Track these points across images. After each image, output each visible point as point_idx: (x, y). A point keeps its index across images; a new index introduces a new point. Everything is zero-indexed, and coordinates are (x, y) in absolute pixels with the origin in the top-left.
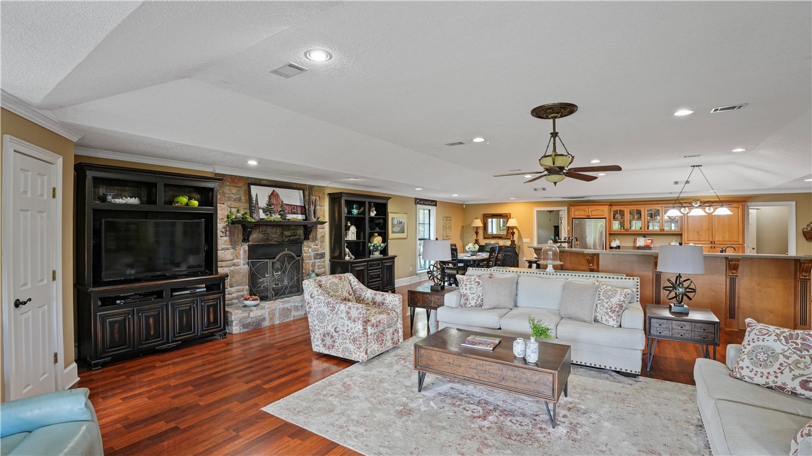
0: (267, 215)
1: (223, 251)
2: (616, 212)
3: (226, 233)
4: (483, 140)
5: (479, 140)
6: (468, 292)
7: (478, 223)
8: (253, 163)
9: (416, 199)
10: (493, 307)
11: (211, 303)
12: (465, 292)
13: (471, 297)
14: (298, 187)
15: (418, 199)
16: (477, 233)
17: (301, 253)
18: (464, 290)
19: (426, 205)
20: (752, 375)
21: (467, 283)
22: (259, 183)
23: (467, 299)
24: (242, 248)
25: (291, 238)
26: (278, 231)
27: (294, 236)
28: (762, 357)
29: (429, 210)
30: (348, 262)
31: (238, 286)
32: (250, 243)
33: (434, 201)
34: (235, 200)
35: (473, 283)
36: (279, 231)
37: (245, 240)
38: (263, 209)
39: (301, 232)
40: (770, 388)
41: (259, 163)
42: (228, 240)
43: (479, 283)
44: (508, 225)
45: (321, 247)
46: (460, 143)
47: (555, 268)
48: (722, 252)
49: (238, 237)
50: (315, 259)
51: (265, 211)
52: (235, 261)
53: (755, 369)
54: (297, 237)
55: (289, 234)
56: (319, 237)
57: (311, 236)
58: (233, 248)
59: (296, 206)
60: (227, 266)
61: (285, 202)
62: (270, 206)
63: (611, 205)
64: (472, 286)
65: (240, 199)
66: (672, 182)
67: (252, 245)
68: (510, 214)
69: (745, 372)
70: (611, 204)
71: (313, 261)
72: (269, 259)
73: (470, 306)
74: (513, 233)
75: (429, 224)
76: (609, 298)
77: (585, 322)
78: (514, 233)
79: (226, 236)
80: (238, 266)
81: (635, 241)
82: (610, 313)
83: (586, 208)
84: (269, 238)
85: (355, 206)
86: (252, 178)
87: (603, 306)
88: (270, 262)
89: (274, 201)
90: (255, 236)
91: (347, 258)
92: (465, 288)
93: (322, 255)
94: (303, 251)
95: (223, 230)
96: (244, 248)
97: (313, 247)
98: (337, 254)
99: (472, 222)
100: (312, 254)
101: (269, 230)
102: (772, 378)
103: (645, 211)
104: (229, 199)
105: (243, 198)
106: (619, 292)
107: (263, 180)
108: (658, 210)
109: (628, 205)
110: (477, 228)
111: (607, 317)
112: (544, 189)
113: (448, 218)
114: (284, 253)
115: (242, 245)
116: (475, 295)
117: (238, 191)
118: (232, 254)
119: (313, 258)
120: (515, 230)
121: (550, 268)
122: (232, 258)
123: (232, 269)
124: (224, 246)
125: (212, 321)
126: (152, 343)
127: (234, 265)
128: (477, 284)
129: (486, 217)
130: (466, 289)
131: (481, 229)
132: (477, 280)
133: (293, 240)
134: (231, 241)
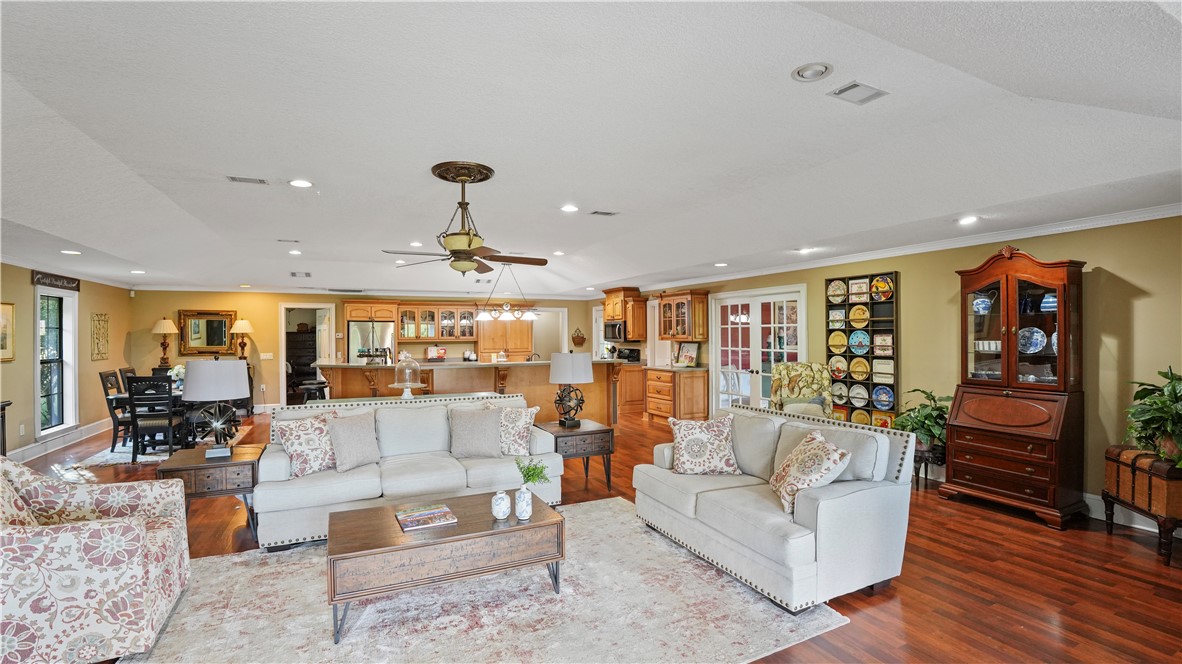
2: (404, 314)
4: (310, 185)
5: (300, 183)
6: (305, 448)
7: (169, 327)
9: (34, 273)
10: (356, 464)
12: (299, 449)
13: (312, 456)
15: (38, 273)
16: (165, 346)
18: (296, 447)
19: (57, 286)
20: (692, 466)
21: (300, 433)
23: (305, 461)
28: (696, 448)
29: (60, 300)
33: (73, 280)
35: (310, 431)
40: (705, 474)
43: (321, 431)
44: (232, 331)
46: (262, 182)
47: (415, 392)
48: (528, 360)
53: (694, 461)
63: (399, 305)
64: (311, 436)
66: (474, 280)
68: (236, 312)
69: (687, 466)
70: (401, 302)
73: (311, 471)
74: (243, 345)
75: (60, 329)
76: (514, 421)
77: (492, 457)
78: (245, 344)
81: (426, 352)
82: (519, 441)
83: (367, 307)
87: (510, 433)
92: (296, 442)
99: (155, 324)
102: (707, 464)
103: (438, 311)
106: (524, 413)
108: (452, 313)
109: (419, 305)
110: (165, 336)
111: (516, 446)
112: (308, 275)
113: (101, 317)
116: (319, 451)
120: (246, 340)
121: (407, 394)
128: (318, 432)
129: (182, 317)
130: (300, 444)
131: (173, 338)
132: (317, 425)
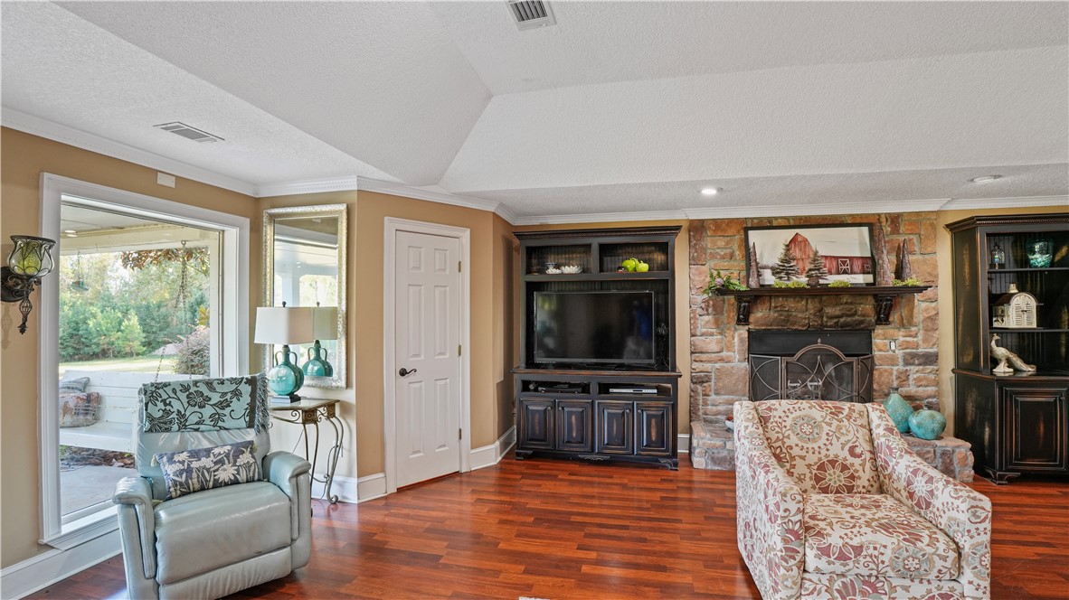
0: (781, 278)
1: (703, 338)
3: (707, 310)
8: (709, 192)
11: (654, 413)
14: (858, 221)
17: (871, 350)
22: (767, 225)
24: (736, 334)
25: (842, 320)
26: (810, 306)
27: (848, 316)
30: (1003, 382)
31: (729, 394)
32: (750, 327)
34: (723, 258)
36: (812, 306)
37: (743, 319)
38: (773, 269)
39: (867, 308)
41: (720, 190)
42: (712, 321)
45: (925, 340)
49: (729, 317)
50: (907, 363)
51: (775, 271)
52: (724, 354)
54: (857, 318)
55: (838, 313)
56: (919, 316)
57: (894, 317)
58: (721, 334)
59: (851, 258)
60: (709, 362)
61: (821, 253)
62: (788, 262)
65: (732, 256)
67: (758, 331)
71: (901, 367)
72: (781, 356)
79: (708, 314)
80: (729, 362)
84: (792, 319)
85: (1037, 247)
86: (752, 219)
88: (782, 362)
89: (796, 253)
90: (759, 315)
91: (1002, 370)
93: (931, 359)
94: (874, 347)
95: (703, 305)
96: (739, 335)
97: (901, 339)
98: (968, 359)
100: (900, 353)
101: (791, 304)
104: (713, 256)
105: (737, 253)
107: (776, 218)
114: (814, 346)
115: (736, 330)
117: (727, 243)
118: (719, 342)
119: (901, 361)
122: (717, 349)
123: (717, 365)
124: (704, 330)
125: (654, 439)
126: (575, 448)
127: (722, 360)
133: (846, 324)
134: (717, 323)
